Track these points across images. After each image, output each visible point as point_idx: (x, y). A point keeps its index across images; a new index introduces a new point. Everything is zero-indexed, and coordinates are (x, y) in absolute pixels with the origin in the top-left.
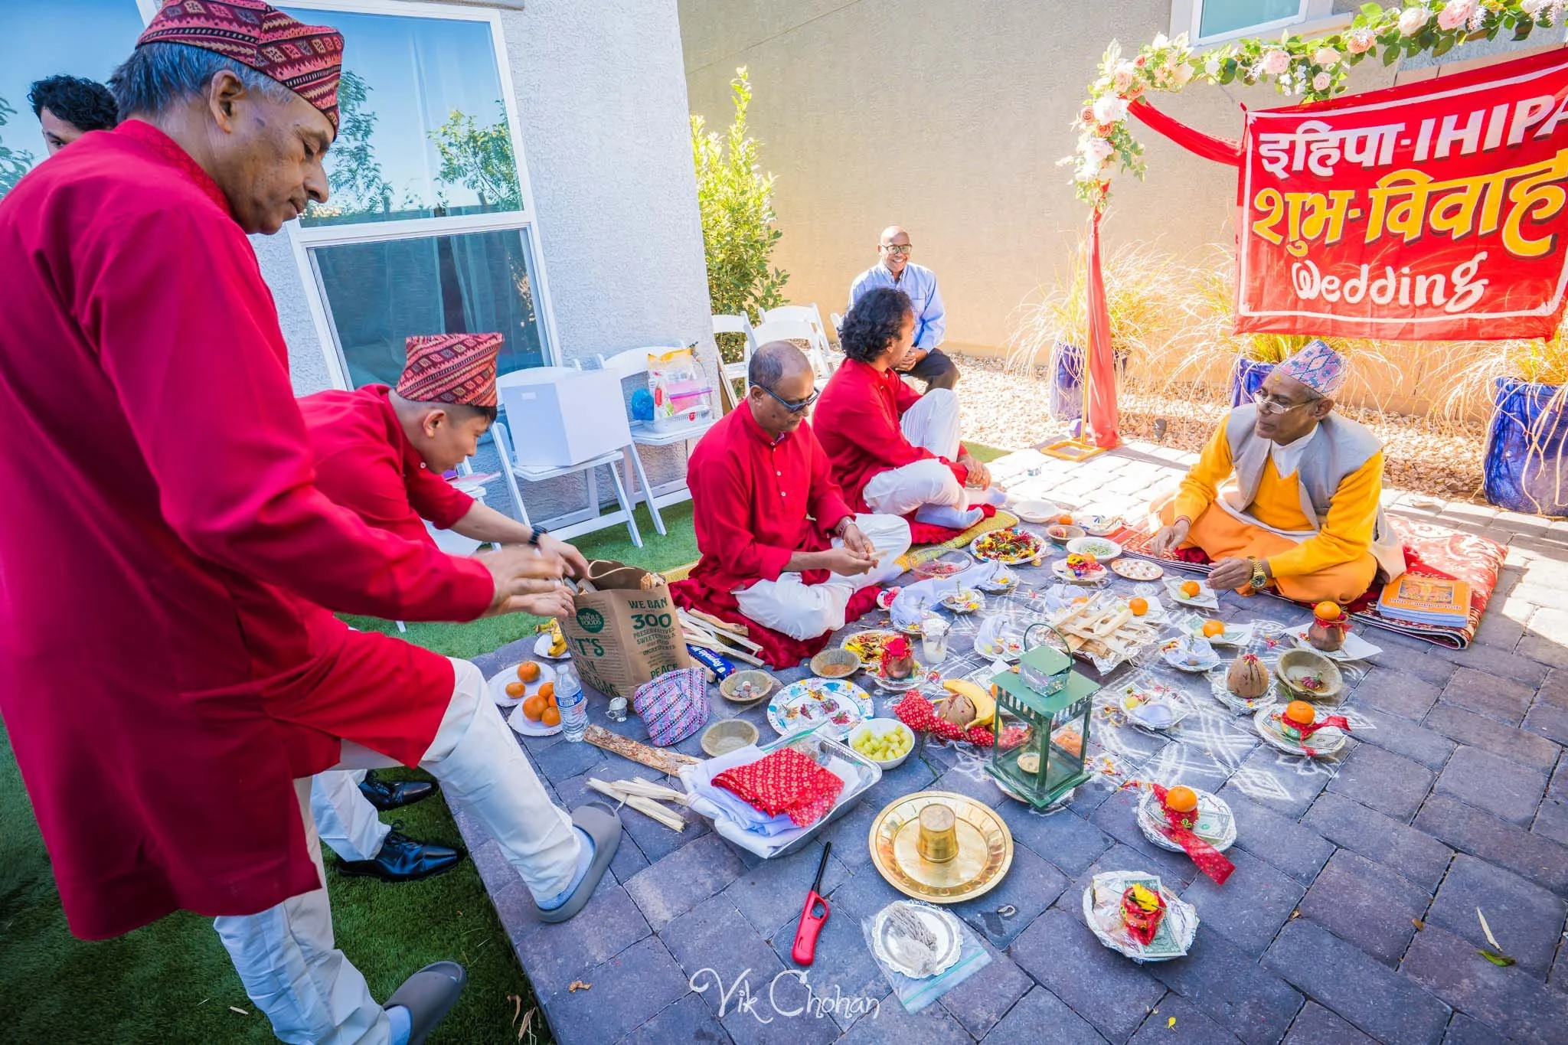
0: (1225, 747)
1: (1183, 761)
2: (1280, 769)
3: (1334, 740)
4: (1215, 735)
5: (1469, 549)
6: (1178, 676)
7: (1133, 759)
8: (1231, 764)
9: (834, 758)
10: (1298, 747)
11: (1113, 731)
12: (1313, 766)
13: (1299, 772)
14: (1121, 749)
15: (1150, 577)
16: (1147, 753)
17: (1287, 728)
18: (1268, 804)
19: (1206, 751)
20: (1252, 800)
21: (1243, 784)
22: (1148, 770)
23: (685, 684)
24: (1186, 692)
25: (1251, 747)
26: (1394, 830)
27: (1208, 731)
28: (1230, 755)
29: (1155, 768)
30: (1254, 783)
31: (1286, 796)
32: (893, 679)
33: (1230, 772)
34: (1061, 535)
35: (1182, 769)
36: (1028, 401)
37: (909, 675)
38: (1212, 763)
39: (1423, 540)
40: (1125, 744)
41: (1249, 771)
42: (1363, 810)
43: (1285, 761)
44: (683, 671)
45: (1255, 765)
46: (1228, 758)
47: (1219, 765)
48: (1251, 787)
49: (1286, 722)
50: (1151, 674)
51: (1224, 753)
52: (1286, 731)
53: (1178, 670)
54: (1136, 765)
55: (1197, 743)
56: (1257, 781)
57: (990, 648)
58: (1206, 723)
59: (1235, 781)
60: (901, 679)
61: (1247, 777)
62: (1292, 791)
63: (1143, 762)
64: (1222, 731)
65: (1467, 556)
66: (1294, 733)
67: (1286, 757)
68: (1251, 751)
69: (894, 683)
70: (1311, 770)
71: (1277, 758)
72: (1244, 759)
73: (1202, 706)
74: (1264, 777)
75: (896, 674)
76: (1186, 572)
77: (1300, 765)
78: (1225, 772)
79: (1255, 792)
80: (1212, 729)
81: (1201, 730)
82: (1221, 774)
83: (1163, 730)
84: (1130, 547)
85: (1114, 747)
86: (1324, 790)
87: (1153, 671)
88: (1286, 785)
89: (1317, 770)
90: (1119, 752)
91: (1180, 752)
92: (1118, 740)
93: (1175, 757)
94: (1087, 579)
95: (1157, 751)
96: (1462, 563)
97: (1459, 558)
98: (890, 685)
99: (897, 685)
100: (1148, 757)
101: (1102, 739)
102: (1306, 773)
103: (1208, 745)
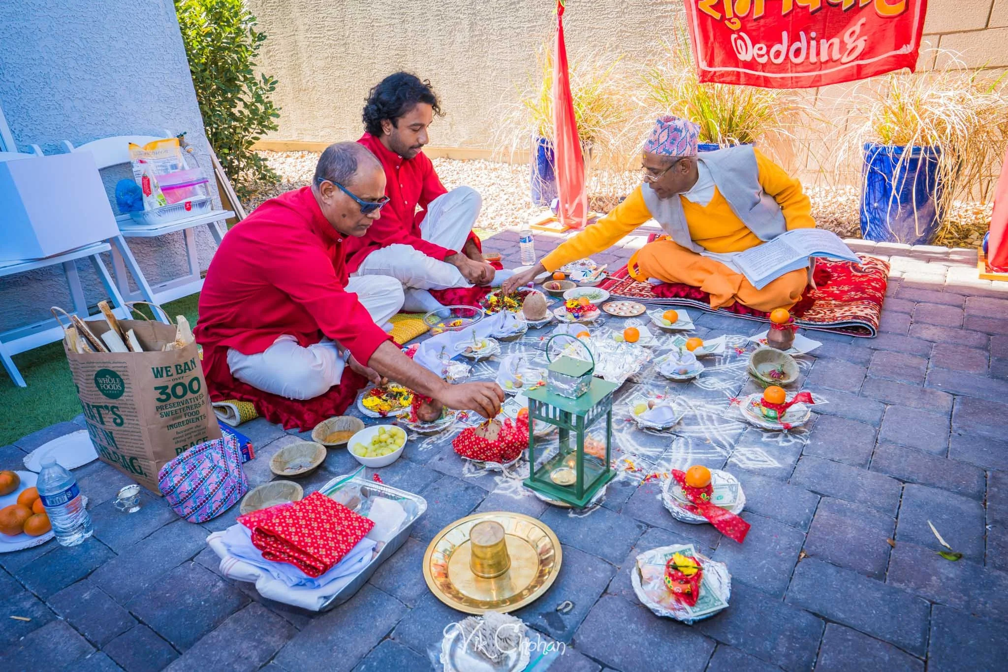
0: (721, 435)
1: (690, 451)
2: (767, 444)
3: (802, 414)
4: (711, 426)
5: (865, 267)
6: (673, 385)
7: (649, 457)
8: (728, 446)
9: (377, 500)
10: (776, 423)
11: (629, 437)
12: (790, 438)
13: (781, 444)
14: (637, 450)
15: (635, 313)
16: (661, 450)
17: (765, 410)
18: (761, 473)
19: (706, 440)
20: (750, 472)
21: (741, 461)
22: (663, 462)
23: (217, 455)
24: (682, 397)
25: (740, 431)
26: (859, 475)
27: (704, 424)
28: (725, 439)
29: (668, 460)
30: (749, 459)
31: (775, 464)
32: (425, 422)
33: (728, 453)
34: (557, 288)
35: (690, 457)
36: (512, 194)
37: (440, 416)
38: (713, 448)
39: (833, 264)
40: (640, 445)
41: (743, 450)
42: (833, 464)
43: (768, 437)
44: (212, 442)
45: (746, 444)
46: (724, 443)
47: (719, 449)
48: (748, 462)
49: (764, 406)
50: (651, 387)
51: (720, 439)
52: (766, 413)
53: (672, 380)
54: (652, 460)
55: (698, 435)
56: (752, 457)
57: (510, 384)
58: (702, 419)
59: (734, 460)
60: (432, 422)
61: (743, 455)
62: (779, 459)
63: (657, 458)
64: (716, 423)
65: (864, 272)
66: (772, 413)
67: (769, 434)
68: (741, 434)
69: (426, 426)
70: (789, 441)
71: (762, 436)
72: (737, 441)
73: (696, 406)
74: (754, 453)
75: (427, 417)
76: (665, 306)
77: (780, 439)
78: (725, 454)
79: (751, 465)
80: (707, 422)
81: (699, 425)
82: (722, 456)
83: (668, 429)
84: (615, 292)
85: (632, 449)
86: (801, 455)
87: (652, 385)
88: (773, 456)
89: (793, 441)
90: (637, 453)
91: (686, 444)
92: (632, 442)
93: (682, 450)
94: (585, 319)
95: (667, 447)
96: (862, 276)
97: (860, 274)
98: (423, 428)
99: (429, 427)
100: (661, 452)
101: (620, 444)
102: (786, 444)
103: (707, 435)
